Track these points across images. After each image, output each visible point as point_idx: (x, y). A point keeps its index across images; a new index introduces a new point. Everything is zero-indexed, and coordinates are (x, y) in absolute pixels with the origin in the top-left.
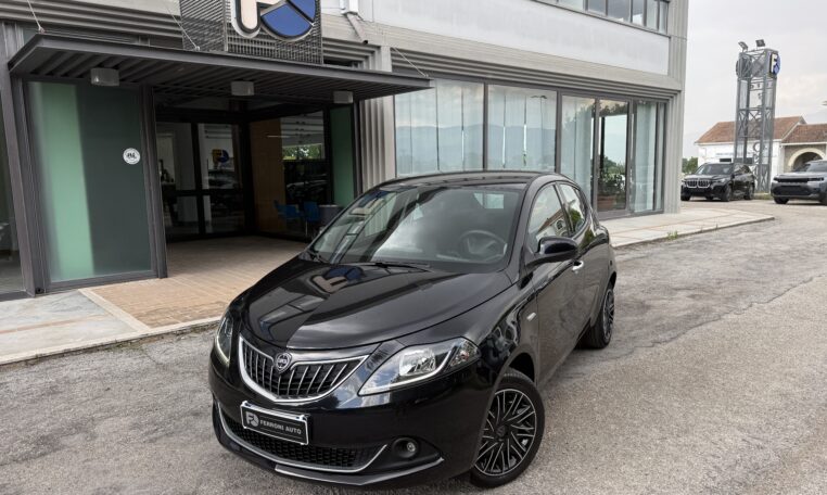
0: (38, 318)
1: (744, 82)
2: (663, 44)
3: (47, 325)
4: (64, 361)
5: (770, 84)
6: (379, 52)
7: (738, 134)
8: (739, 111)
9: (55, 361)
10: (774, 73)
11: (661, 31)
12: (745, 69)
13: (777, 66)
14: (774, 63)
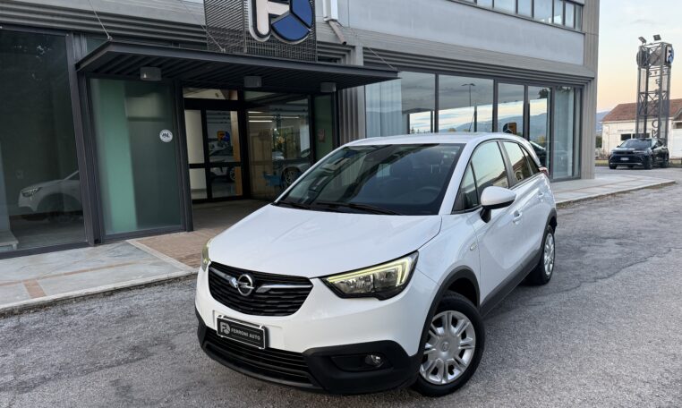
0: (103, 261)
1: (644, 70)
2: (578, 40)
3: (111, 267)
4: (131, 293)
5: (665, 71)
6: (354, 51)
7: (639, 113)
8: (640, 94)
9: (125, 293)
10: (669, 62)
11: (577, 29)
12: (644, 59)
13: (672, 56)
14: (669, 54)
